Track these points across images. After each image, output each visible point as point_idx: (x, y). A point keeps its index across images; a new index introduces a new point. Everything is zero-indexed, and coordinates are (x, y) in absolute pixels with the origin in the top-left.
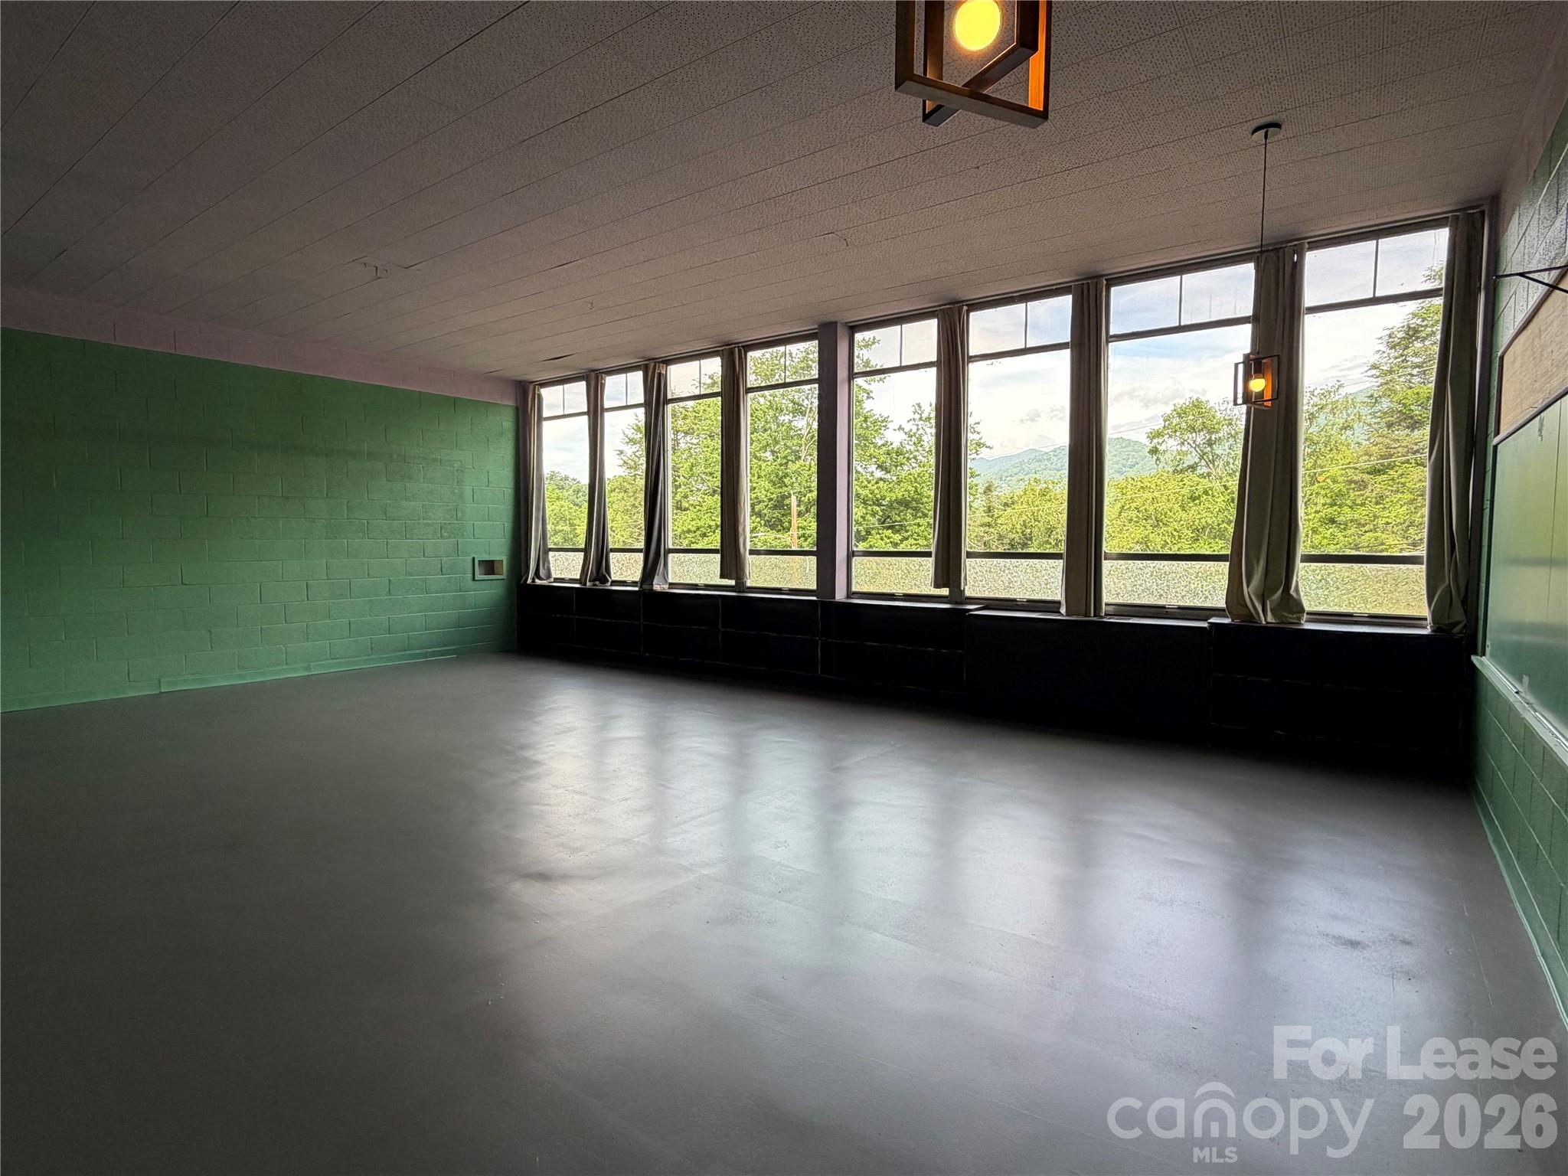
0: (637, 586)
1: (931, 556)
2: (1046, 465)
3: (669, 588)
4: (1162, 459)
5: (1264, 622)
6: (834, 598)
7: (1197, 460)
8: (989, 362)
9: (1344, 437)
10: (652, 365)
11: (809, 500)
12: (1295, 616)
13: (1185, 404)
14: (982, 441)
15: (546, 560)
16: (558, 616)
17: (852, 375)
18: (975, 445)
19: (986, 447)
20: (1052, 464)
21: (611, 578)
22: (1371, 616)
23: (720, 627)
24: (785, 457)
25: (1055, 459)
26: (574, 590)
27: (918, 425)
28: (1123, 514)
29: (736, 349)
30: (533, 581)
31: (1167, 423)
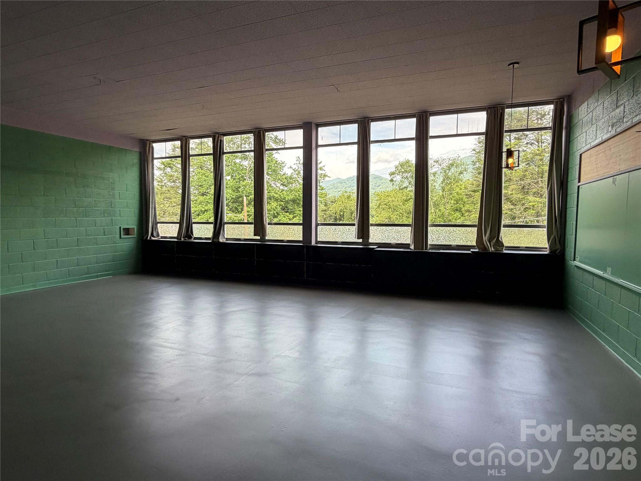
0: (210, 240)
1: (355, 226)
2: (344, 185)
3: (226, 241)
4: (395, 184)
5: (491, 251)
6: (311, 244)
7: (408, 185)
8: (379, 144)
9: (460, 177)
10: (217, 135)
11: (251, 198)
12: (501, 248)
13: (403, 161)
14: (326, 174)
15: (156, 228)
16: (166, 255)
17: (317, 146)
18: (323, 176)
19: (328, 177)
20: (346, 184)
21: (193, 236)
22: (526, 247)
23: (255, 258)
24: (239, 179)
25: (348, 182)
26: (175, 243)
27: (298, 166)
28: (380, 206)
29: (262, 131)
30: (150, 238)
31: (396, 169)
